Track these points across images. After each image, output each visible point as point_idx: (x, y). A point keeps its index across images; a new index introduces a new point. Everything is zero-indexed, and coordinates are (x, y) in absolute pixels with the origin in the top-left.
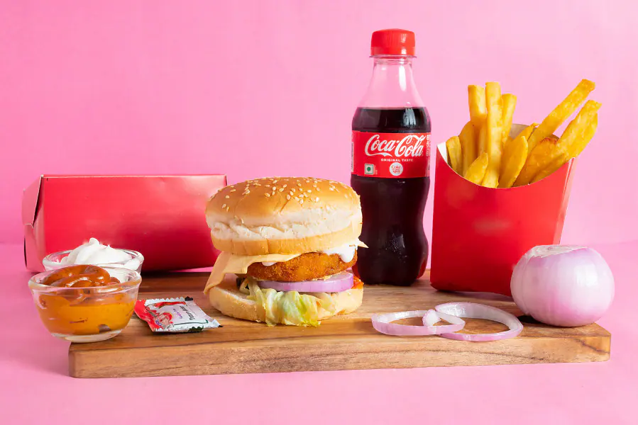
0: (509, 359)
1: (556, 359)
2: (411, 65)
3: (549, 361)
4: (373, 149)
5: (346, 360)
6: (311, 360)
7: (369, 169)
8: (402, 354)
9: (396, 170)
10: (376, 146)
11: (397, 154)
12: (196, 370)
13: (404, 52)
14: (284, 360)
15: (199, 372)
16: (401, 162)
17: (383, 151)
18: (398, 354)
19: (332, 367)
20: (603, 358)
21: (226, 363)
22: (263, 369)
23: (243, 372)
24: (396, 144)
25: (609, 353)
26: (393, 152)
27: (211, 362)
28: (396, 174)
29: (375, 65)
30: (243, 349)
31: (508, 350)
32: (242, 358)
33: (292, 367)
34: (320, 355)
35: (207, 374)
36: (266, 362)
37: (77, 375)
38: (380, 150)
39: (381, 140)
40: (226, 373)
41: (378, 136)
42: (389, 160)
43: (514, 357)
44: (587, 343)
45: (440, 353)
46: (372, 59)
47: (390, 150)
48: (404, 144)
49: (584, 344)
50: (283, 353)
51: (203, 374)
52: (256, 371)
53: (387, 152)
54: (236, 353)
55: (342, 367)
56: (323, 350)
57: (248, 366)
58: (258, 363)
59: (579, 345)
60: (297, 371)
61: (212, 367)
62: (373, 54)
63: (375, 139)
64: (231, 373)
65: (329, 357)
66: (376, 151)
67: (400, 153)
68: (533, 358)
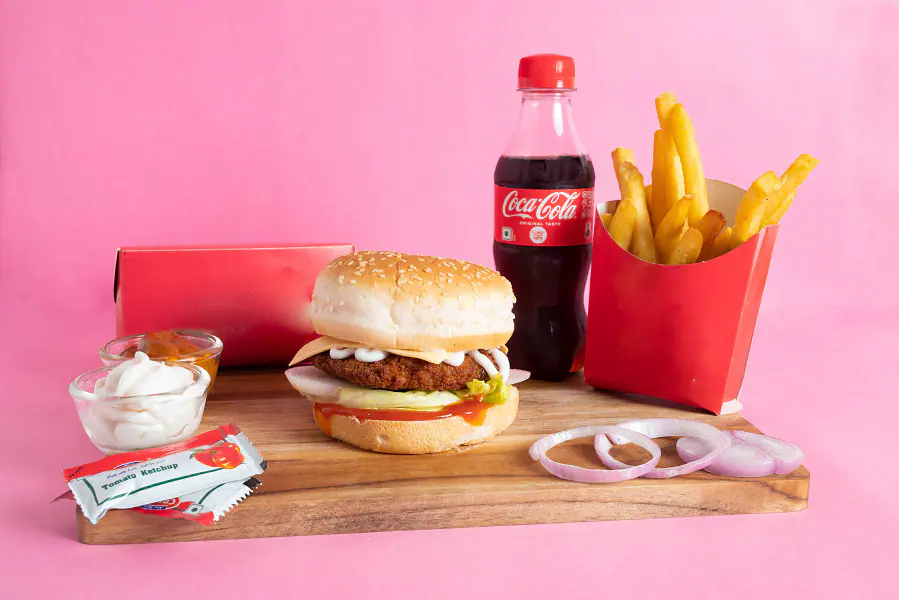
0: (670, 510)
1: (735, 509)
2: (569, 100)
3: (725, 513)
4: (510, 209)
5: (450, 515)
6: (403, 516)
7: (507, 234)
8: (526, 506)
9: (538, 236)
10: (513, 205)
11: (539, 216)
12: (247, 532)
13: (560, 84)
14: (366, 517)
15: (253, 535)
16: (544, 227)
17: (522, 212)
18: (521, 507)
19: (431, 524)
20: (798, 507)
21: (287, 522)
22: (338, 529)
23: (311, 532)
24: (538, 204)
25: (807, 499)
26: (533, 214)
27: (267, 522)
28: (538, 242)
29: (523, 101)
30: (311, 504)
31: (670, 500)
32: (309, 516)
33: (377, 525)
34: (414, 510)
35: (263, 536)
36: (342, 520)
37: (87, 540)
38: (518, 210)
39: (520, 197)
40: (288, 535)
41: (515, 192)
42: (529, 224)
43: (678, 509)
44: (779, 488)
45: (577, 505)
46: (521, 93)
47: (530, 210)
48: (548, 203)
49: (773, 490)
50: (363, 508)
51: (258, 537)
52: (329, 532)
53: (527, 213)
54: (301, 508)
55: (446, 523)
56: (419, 503)
57: (318, 525)
58: (332, 521)
59: (766, 490)
60: (383, 530)
61: (270, 527)
62: (521, 86)
63: (513, 196)
64: (295, 535)
65: (427, 512)
66: (514, 211)
67: (542, 215)
68: (704, 510)
